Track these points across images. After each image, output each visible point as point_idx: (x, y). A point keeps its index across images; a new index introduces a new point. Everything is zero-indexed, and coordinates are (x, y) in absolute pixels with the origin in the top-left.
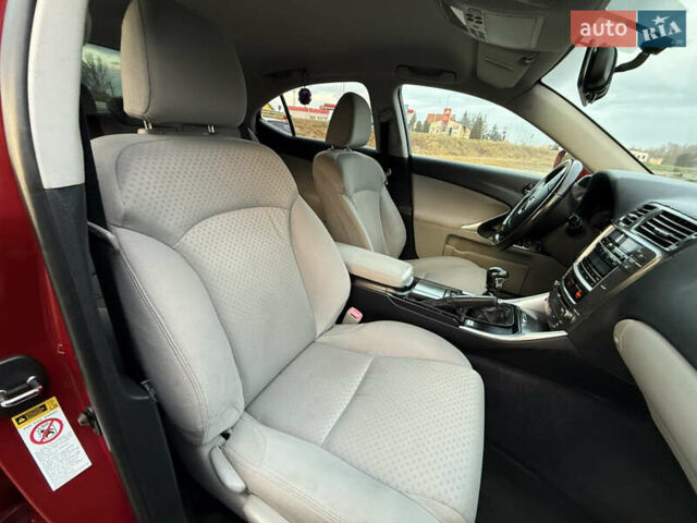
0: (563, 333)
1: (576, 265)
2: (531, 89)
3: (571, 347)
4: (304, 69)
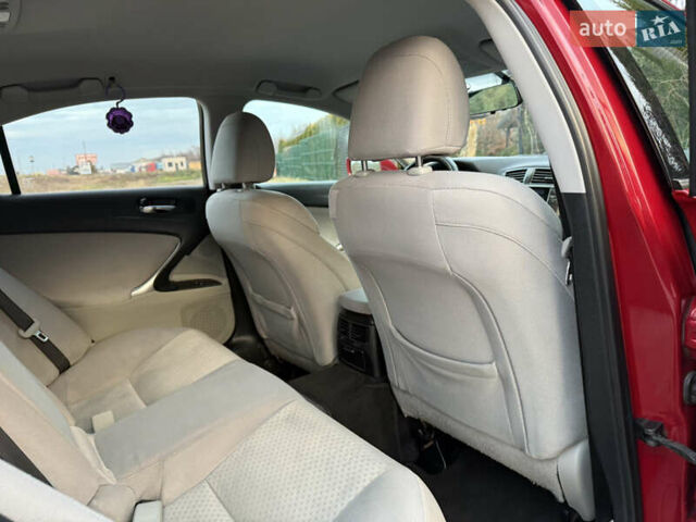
4: (112, 79)
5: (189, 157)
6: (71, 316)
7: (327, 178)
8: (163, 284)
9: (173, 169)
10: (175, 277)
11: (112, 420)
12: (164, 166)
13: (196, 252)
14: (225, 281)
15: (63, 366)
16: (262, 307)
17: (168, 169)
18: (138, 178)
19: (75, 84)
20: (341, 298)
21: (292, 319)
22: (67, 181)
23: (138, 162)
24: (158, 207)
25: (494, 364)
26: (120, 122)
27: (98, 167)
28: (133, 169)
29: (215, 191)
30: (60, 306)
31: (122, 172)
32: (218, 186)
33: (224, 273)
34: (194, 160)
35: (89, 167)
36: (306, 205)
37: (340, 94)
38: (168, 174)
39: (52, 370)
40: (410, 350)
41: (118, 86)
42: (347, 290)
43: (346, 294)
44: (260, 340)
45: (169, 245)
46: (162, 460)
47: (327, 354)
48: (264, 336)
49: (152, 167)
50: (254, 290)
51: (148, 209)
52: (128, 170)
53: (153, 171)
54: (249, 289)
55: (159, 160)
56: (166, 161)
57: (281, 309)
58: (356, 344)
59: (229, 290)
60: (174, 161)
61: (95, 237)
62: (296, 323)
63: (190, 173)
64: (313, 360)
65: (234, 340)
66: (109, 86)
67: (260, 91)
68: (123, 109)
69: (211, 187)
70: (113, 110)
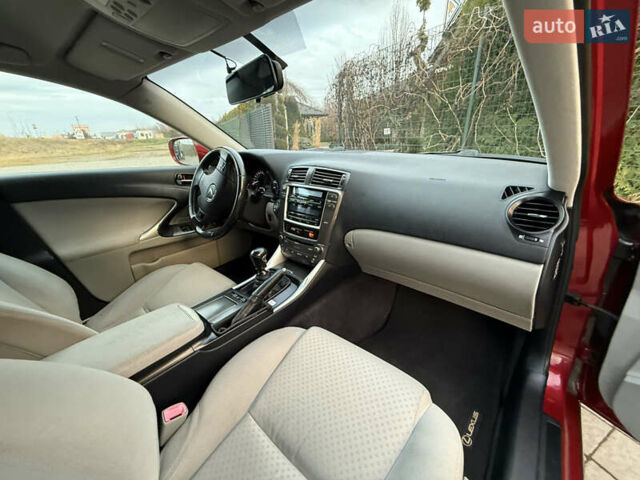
0: (322, 261)
1: (286, 219)
2: (141, 83)
3: (330, 266)
5: (154, 131)
9: (145, 138)
12: (138, 135)
17: (140, 138)
22: (67, 143)
23: (120, 132)
27: (91, 133)
28: (117, 137)
31: (110, 138)
34: (159, 132)
35: (82, 134)
38: (140, 141)
49: (130, 136)
52: (114, 137)
53: (130, 139)
55: (135, 131)
56: (140, 132)
60: (145, 132)
63: (155, 141)
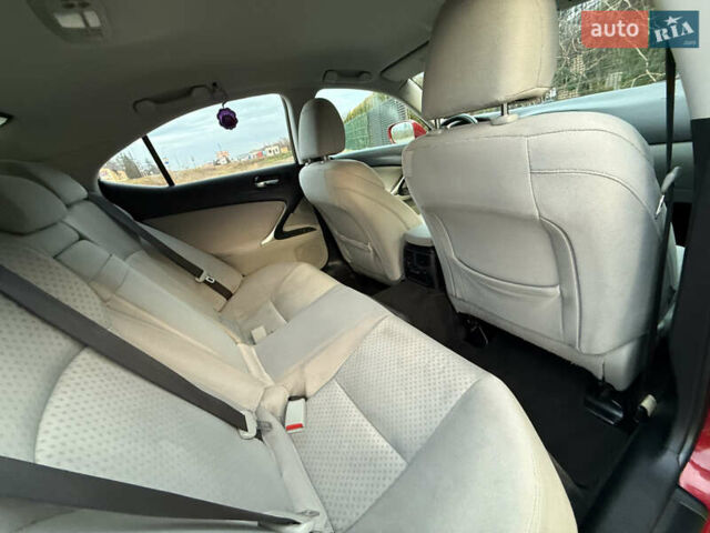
4: (215, 84)
5: (281, 146)
6: (226, 262)
7: (364, 147)
8: (280, 234)
9: (272, 154)
10: (287, 228)
11: (265, 334)
12: (266, 152)
13: (298, 210)
14: (318, 227)
15: (228, 295)
16: (346, 244)
17: (269, 155)
18: (253, 163)
19: (189, 92)
20: (405, 235)
21: (369, 251)
22: (216, 170)
23: (252, 152)
24: (268, 182)
25: (558, 287)
26: (228, 120)
27: (230, 158)
28: (250, 157)
29: (303, 165)
30: (218, 257)
31: (244, 160)
32: (305, 161)
33: (317, 221)
34: (283, 146)
35: (225, 160)
36: (372, 166)
37: (385, 75)
38: (270, 158)
39: (222, 299)
40: (470, 274)
41: (221, 90)
42: (408, 229)
43: (409, 232)
44: (347, 263)
45: (279, 208)
46: (302, 367)
47: (396, 273)
48: (349, 261)
49: (260, 154)
50: (340, 232)
51: (262, 184)
52: (247, 158)
53: (261, 157)
54: (335, 232)
55: (263, 149)
56: (267, 150)
57: (360, 244)
58: (421, 267)
59: (321, 233)
60: (272, 149)
61: (227, 208)
62: (372, 253)
63: (282, 156)
64: (386, 277)
65: (330, 264)
66: (214, 91)
67: (326, 80)
68: (228, 109)
69: (300, 163)
70: (221, 111)
